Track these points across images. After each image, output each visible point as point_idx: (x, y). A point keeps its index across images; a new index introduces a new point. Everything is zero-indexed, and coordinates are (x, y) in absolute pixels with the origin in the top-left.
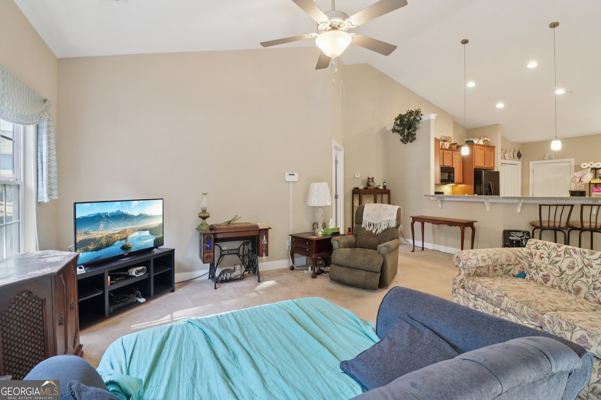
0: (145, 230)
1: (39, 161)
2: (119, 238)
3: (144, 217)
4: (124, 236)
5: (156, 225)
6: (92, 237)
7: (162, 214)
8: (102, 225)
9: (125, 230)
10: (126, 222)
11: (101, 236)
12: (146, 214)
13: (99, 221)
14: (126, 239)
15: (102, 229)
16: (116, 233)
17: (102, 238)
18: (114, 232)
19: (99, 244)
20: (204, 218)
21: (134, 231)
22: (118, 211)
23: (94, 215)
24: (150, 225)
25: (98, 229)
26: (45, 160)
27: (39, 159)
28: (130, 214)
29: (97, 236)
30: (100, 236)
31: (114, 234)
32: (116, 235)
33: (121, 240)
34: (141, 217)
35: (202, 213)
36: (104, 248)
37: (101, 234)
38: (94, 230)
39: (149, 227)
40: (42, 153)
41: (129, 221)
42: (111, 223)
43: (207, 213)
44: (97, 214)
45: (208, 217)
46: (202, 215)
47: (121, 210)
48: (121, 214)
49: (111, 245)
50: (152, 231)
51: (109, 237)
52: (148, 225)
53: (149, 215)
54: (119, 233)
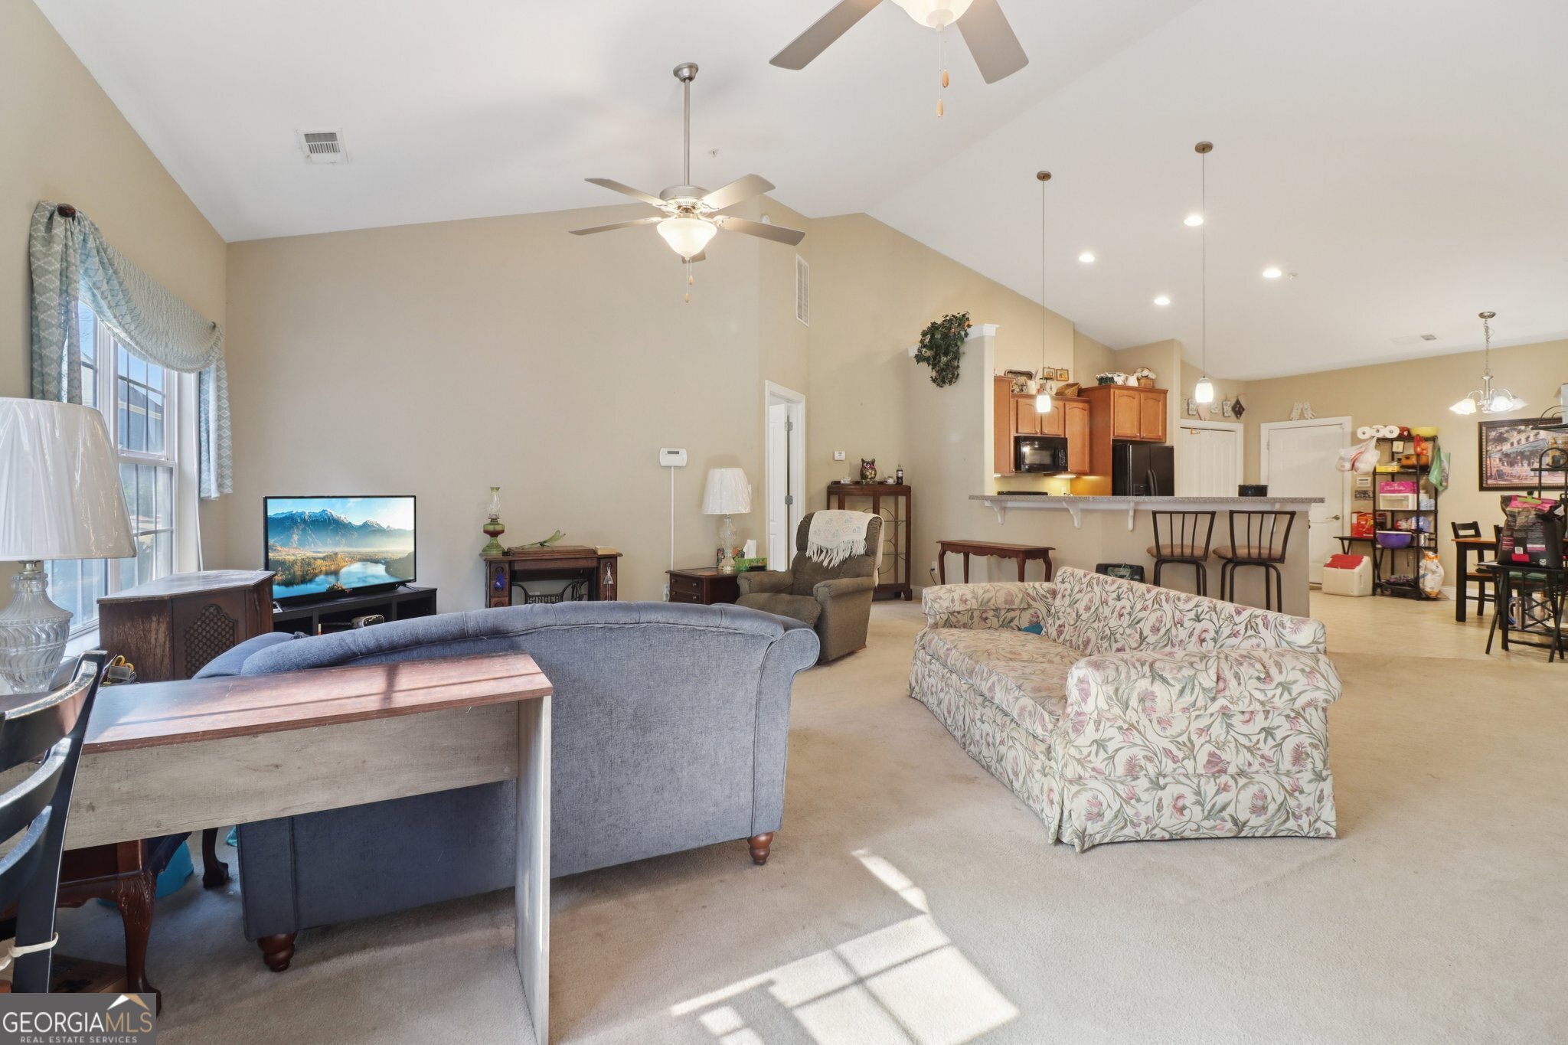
0: (376, 562)
1: (203, 429)
2: (324, 569)
3: (374, 530)
4: (333, 568)
5: (400, 553)
6: (280, 558)
7: (413, 528)
8: (296, 538)
9: (336, 554)
10: (337, 538)
11: (293, 558)
12: (378, 525)
13: (290, 528)
14: (336, 573)
15: (295, 545)
16: (319, 558)
17: (294, 562)
18: (315, 555)
19: (290, 574)
20: (494, 534)
21: (353, 559)
22: (324, 511)
23: (284, 516)
24: (387, 552)
25: (288, 544)
26: (212, 426)
27: (203, 424)
28: (345, 521)
29: (287, 557)
30: (291, 558)
31: (315, 559)
32: (319, 562)
33: (327, 573)
34: (368, 530)
35: (490, 524)
36: (298, 584)
37: (293, 555)
38: (283, 545)
39: (385, 555)
40: (207, 414)
41: (344, 535)
42: (310, 535)
43: (498, 524)
44: (288, 514)
45: (502, 532)
46: (491, 528)
47: (329, 510)
48: (329, 519)
49: (311, 581)
50: (389, 564)
51: (307, 563)
52: (383, 552)
53: (385, 526)
54: (323, 559)
